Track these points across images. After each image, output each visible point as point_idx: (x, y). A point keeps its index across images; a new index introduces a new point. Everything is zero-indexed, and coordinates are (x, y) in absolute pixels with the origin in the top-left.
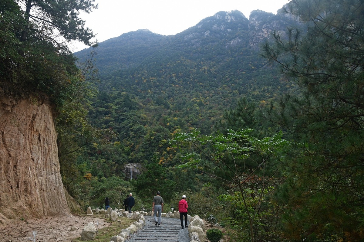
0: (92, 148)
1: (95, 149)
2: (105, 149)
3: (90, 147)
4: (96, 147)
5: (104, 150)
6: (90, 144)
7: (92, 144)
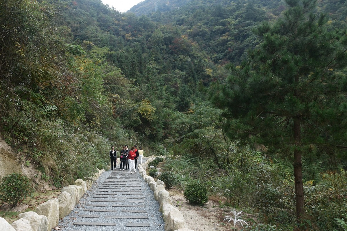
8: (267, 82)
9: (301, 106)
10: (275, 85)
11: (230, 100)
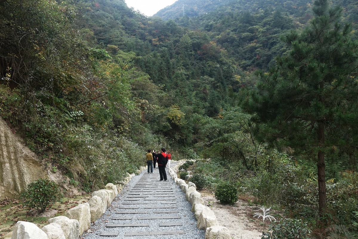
0: (234, 83)
1: (237, 82)
2: (250, 82)
3: (231, 81)
4: (238, 80)
5: (248, 83)
6: (231, 77)
7: (233, 78)
8: (294, 88)
9: (326, 111)
10: (302, 91)
11: (259, 105)
